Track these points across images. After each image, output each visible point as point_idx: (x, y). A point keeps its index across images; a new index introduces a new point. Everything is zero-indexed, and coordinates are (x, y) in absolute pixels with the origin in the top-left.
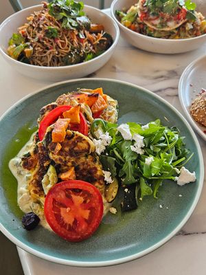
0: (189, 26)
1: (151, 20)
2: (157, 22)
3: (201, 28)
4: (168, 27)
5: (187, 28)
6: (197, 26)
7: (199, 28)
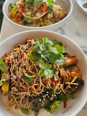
0: (50, 16)
1: (26, 11)
2: (29, 13)
3: (58, 16)
4: (36, 16)
5: (48, 17)
6: (56, 15)
7: (57, 16)
